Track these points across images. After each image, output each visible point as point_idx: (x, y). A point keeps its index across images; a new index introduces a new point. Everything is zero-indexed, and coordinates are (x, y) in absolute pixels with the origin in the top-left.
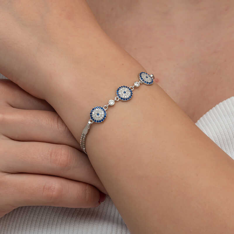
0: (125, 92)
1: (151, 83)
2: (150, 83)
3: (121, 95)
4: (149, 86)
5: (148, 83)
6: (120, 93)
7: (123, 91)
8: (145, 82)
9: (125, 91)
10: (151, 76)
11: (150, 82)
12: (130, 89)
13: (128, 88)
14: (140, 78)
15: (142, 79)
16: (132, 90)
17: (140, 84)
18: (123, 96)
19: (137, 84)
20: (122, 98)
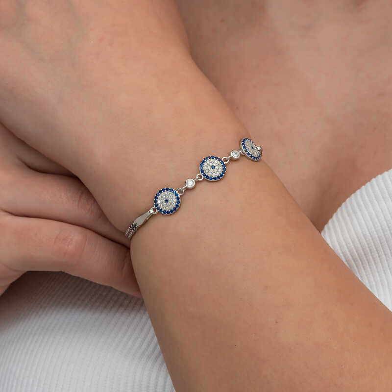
0: (213, 167)
1: (257, 158)
2: (254, 158)
3: (207, 171)
4: (253, 162)
5: (252, 156)
6: (205, 168)
7: (211, 165)
8: (249, 154)
9: (214, 165)
10: (259, 148)
11: (255, 156)
12: (222, 162)
13: (220, 160)
14: (242, 146)
15: (244, 147)
16: (225, 163)
17: (241, 155)
18: (210, 174)
19: (236, 154)
20: (207, 177)
